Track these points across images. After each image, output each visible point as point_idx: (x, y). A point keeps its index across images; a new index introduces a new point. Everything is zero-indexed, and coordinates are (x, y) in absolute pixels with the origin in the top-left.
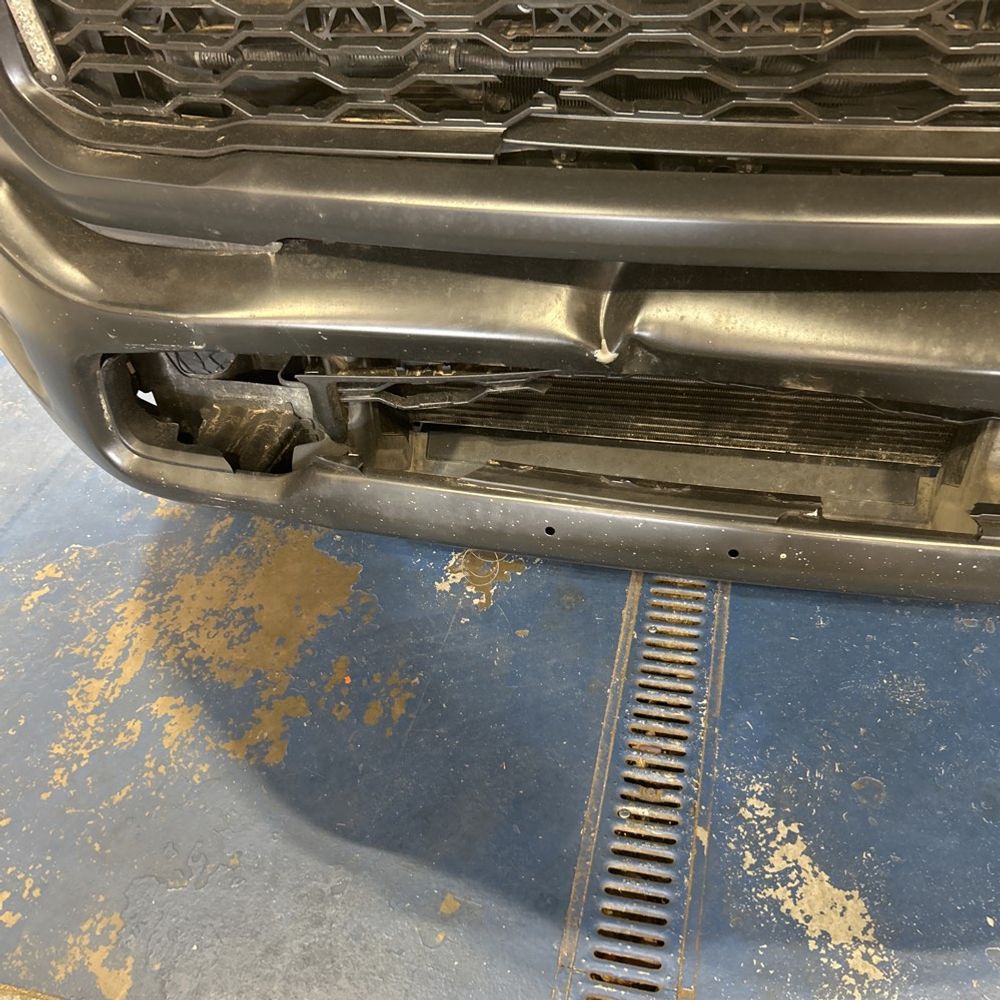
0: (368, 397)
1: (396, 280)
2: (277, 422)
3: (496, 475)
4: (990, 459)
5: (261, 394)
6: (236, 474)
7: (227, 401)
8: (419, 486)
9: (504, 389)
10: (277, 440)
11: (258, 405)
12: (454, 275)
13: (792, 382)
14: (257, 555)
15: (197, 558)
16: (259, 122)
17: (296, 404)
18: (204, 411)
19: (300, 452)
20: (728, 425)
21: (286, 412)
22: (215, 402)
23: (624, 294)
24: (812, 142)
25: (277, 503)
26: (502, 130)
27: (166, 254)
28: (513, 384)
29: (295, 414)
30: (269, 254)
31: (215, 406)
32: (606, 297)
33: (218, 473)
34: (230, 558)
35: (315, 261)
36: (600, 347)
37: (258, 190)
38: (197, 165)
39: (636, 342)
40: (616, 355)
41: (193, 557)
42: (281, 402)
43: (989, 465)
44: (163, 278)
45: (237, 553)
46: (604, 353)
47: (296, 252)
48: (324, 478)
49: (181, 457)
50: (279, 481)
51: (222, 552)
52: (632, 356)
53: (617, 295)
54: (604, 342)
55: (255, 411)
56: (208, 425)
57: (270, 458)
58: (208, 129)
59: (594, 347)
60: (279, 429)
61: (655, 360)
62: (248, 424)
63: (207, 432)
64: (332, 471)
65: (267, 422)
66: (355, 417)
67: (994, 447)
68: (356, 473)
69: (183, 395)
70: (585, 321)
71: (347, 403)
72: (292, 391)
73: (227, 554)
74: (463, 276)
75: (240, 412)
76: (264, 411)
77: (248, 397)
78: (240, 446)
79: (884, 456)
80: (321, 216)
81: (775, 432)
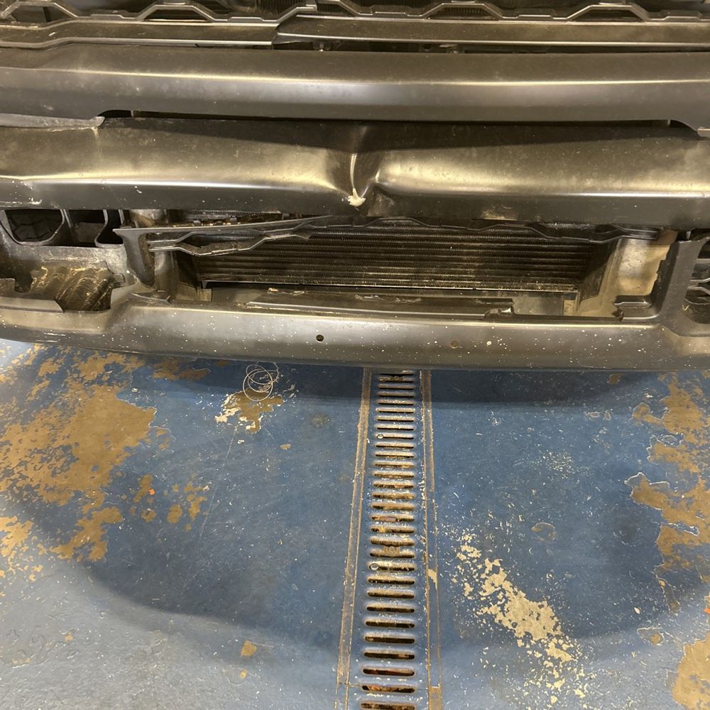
0: (171, 248)
1: (195, 146)
2: (95, 276)
3: (276, 298)
4: (621, 269)
5: (81, 256)
6: (65, 314)
7: (53, 263)
8: (216, 311)
9: (277, 237)
10: (96, 289)
11: (78, 264)
12: (239, 141)
14: (71, 406)
15: (22, 412)
16: (83, 21)
17: (110, 262)
18: (34, 272)
19: (116, 295)
21: (102, 269)
22: (43, 264)
23: (367, 155)
24: (499, 32)
25: (101, 333)
26: (276, 25)
28: (284, 233)
29: (109, 270)
30: (93, 128)
31: (43, 268)
32: (354, 158)
34: (49, 410)
35: (130, 133)
36: (352, 194)
37: (86, 74)
38: (31, 55)
39: (378, 189)
40: (364, 199)
41: (18, 411)
42: (98, 261)
43: (620, 274)
44: (6, 149)
45: (54, 406)
46: (355, 198)
47: (114, 127)
48: (138, 312)
50: (102, 316)
51: (42, 406)
52: (374, 202)
53: (362, 156)
54: (354, 190)
55: (76, 270)
56: (38, 282)
57: (91, 302)
58: (41, 29)
59: (347, 194)
60: (97, 282)
61: (392, 203)
62: (70, 280)
63: (38, 286)
64: (145, 304)
65: (87, 276)
66: (160, 265)
67: (623, 260)
68: (165, 305)
69: (16, 260)
70: (339, 175)
71: (153, 254)
72: (106, 252)
73: (46, 407)
74: (246, 142)
75: (64, 271)
76: (84, 269)
77: (70, 258)
78: (66, 295)
79: (539, 287)
80: (138, 89)
81: (466, 273)
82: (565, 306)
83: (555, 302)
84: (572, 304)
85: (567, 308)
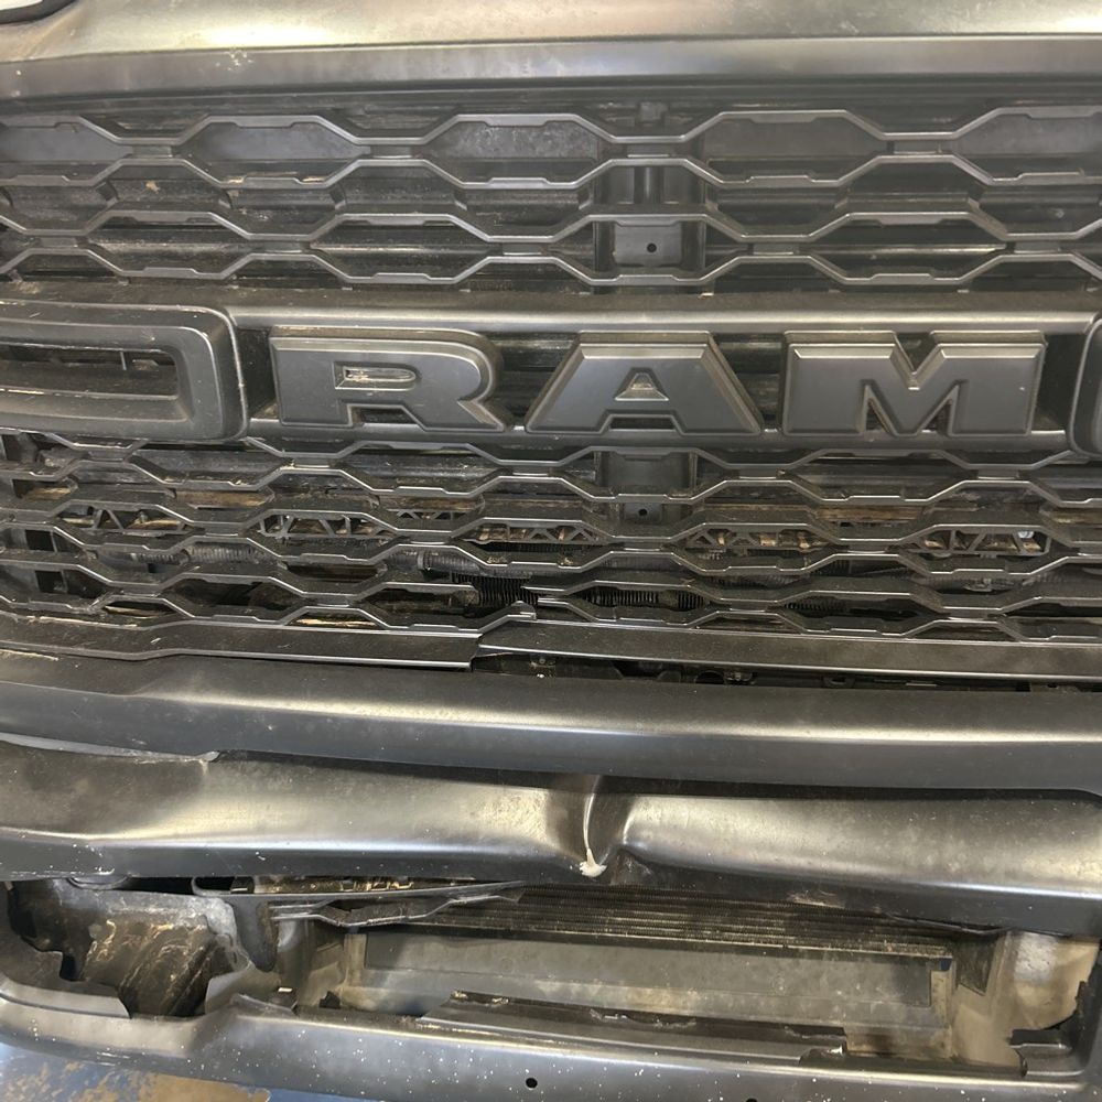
0: (304, 915)
1: (351, 789)
2: (187, 941)
3: (464, 1012)
4: (1017, 970)
5: (169, 907)
6: (133, 1020)
7: (126, 916)
8: (367, 1030)
9: (470, 899)
10: (186, 966)
11: (164, 919)
12: (417, 781)
13: (802, 897)
14: (134, 1084)
15: (54, 1094)
16: (202, 623)
17: (212, 917)
18: (95, 929)
19: (216, 985)
20: (719, 919)
21: (198, 927)
22: (110, 917)
23: (609, 799)
24: (801, 652)
25: (182, 1056)
26: (477, 636)
27: (74, 761)
28: (480, 892)
29: (209, 927)
30: (201, 762)
31: (109, 922)
32: (590, 801)
33: (109, 1019)
34: (98, 1091)
35: (255, 770)
36: (586, 859)
37: (197, 699)
38: (125, 668)
39: (626, 852)
40: (604, 867)
41: (49, 1092)
42: (193, 915)
43: (1016, 978)
44: (70, 791)
45: (107, 1083)
46: (590, 865)
47: (234, 759)
48: (247, 1023)
49: (62, 999)
50: (188, 1027)
51: (87, 1083)
52: (621, 866)
53: (601, 799)
54: (589, 852)
55: (160, 927)
56: (98, 949)
57: (176, 993)
58: (140, 629)
59: (578, 858)
60: (190, 951)
61: (648, 871)
62: (150, 946)
63: (97, 959)
64: (258, 1013)
65: (173, 943)
66: (286, 938)
67: (1019, 957)
68: (288, 1015)
69: (69, 910)
70: (568, 829)
71: (278, 922)
72: (207, 903)
73: (94, 1085)
74: (428, 781)
75: (140, 929)
76: (171, 927)
77: (152, 910)
78: (138, 977)
79: (890, 948)
80: (270, 728)
81: (771, 925)
82: (933, 981)
83: (916, 974)
84: (944, 979)
85: (937, 985)
